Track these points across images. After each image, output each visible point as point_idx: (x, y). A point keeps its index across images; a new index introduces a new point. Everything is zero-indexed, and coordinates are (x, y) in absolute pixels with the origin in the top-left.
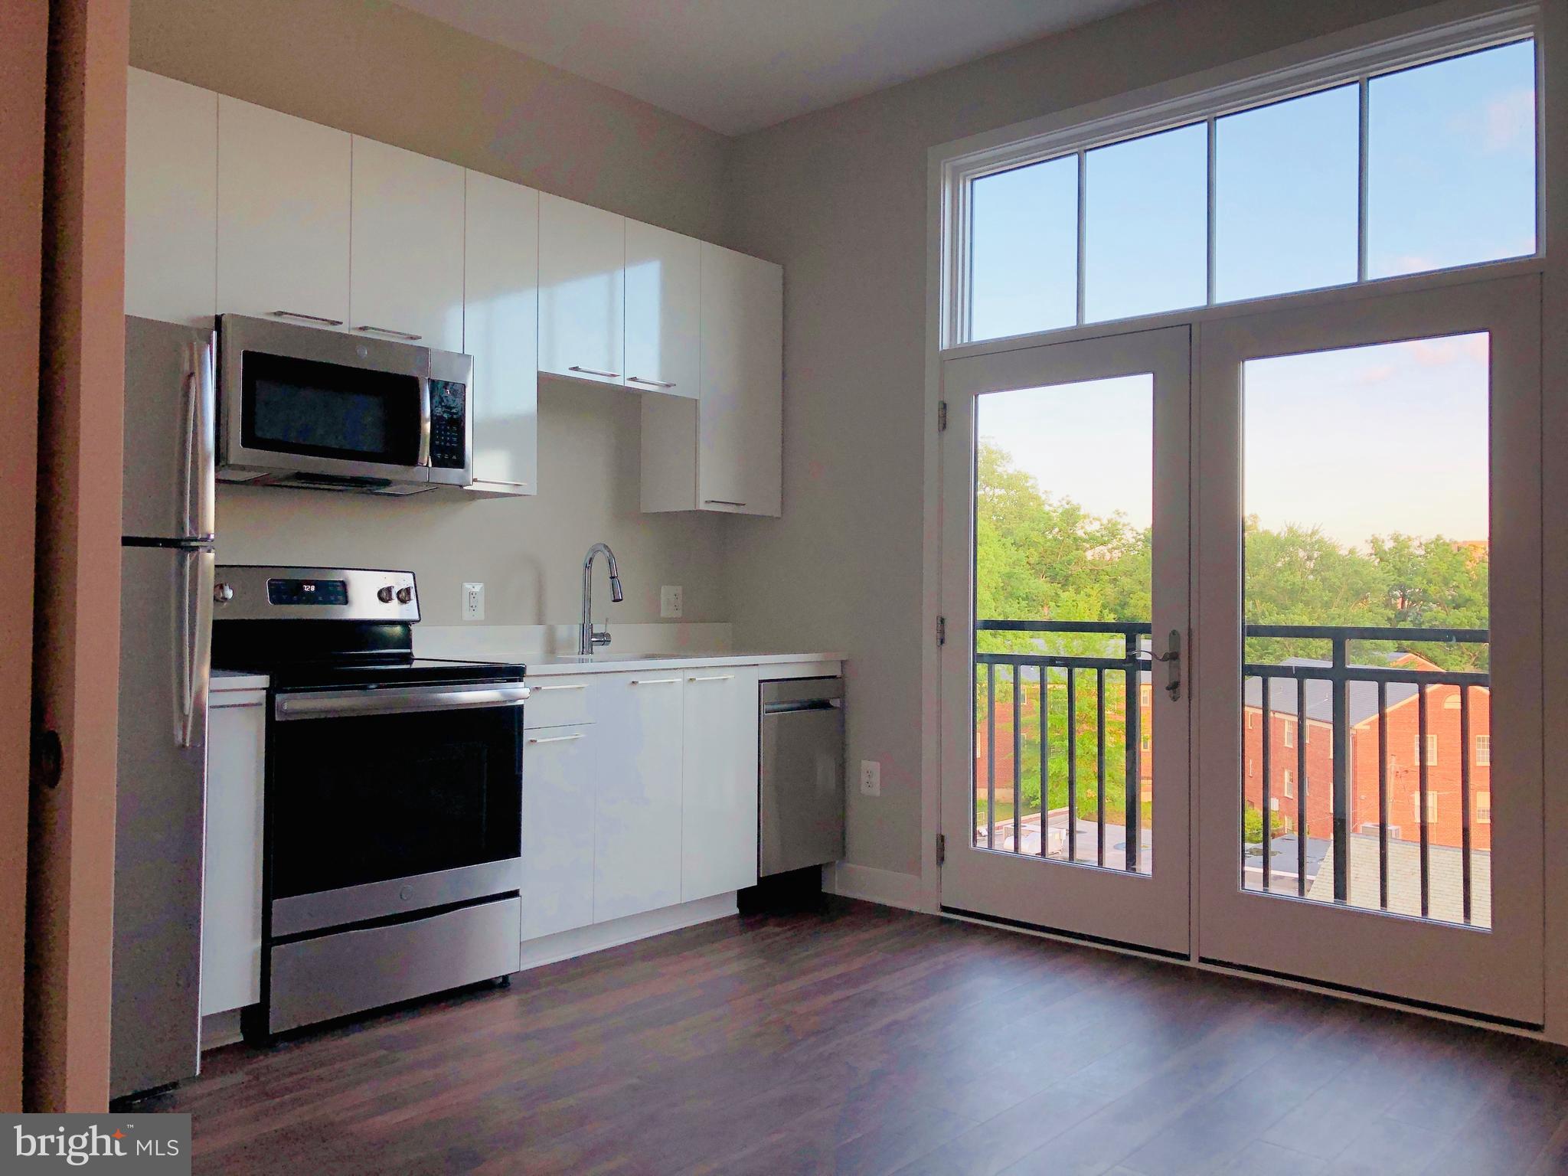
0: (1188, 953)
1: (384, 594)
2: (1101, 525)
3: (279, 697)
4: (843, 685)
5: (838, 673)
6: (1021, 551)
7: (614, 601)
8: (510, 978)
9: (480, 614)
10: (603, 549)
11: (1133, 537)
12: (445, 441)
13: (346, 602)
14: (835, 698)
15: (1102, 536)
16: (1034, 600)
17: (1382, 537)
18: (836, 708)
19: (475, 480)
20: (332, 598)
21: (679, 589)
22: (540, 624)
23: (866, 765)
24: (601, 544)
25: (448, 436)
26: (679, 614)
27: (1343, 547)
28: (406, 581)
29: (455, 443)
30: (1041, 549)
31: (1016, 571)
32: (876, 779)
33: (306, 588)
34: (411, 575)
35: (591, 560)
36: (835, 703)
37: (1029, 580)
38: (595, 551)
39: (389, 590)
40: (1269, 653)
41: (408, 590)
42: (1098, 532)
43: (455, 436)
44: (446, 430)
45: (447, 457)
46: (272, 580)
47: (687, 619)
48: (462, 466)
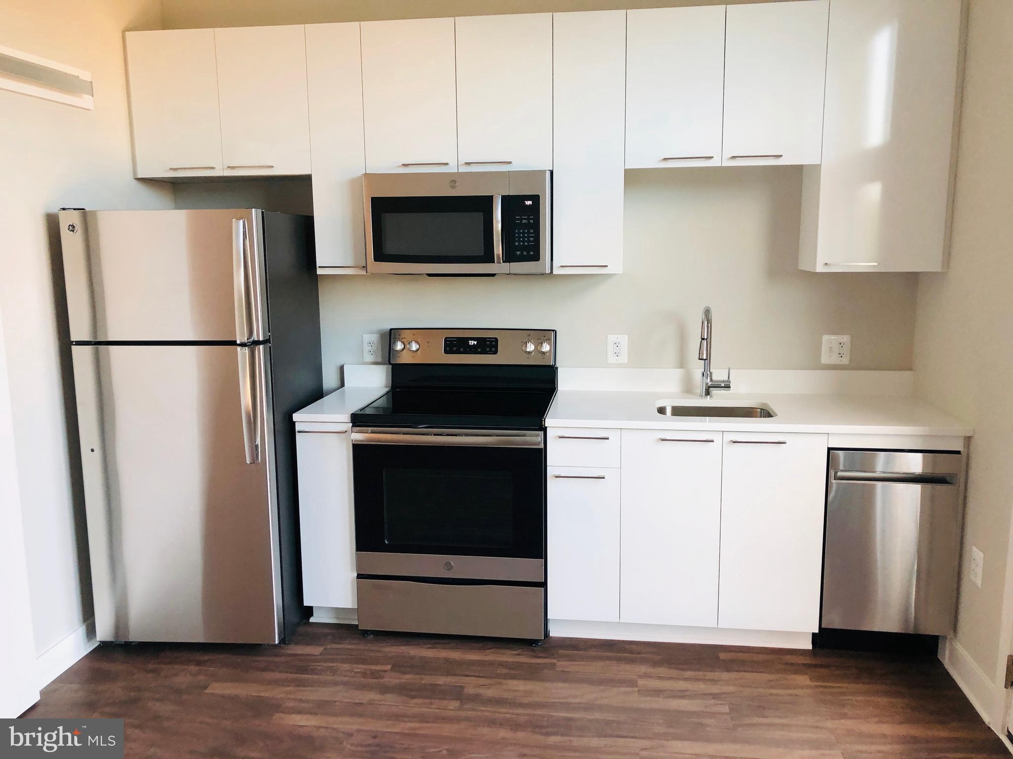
4: (966, 464)
5: (962, 448)
7: (700, 359)
9: (624, 358)
12: (524, 241)
13: (496, 352)
18: (961, 482)
20: (488, 349)
21: (846, 339)
22: (680, 368)
23: (975, 552)
25: (524, 235)
26: (844, 361)
28: (546, 336)
29: (532, 242)
33: (472, 343)
36: (960, 479)
43: (532, 237)
44: (524, 233)
45: (525, 253)
46: (446, 338)
47: (855, 365)
48: (538, 259)
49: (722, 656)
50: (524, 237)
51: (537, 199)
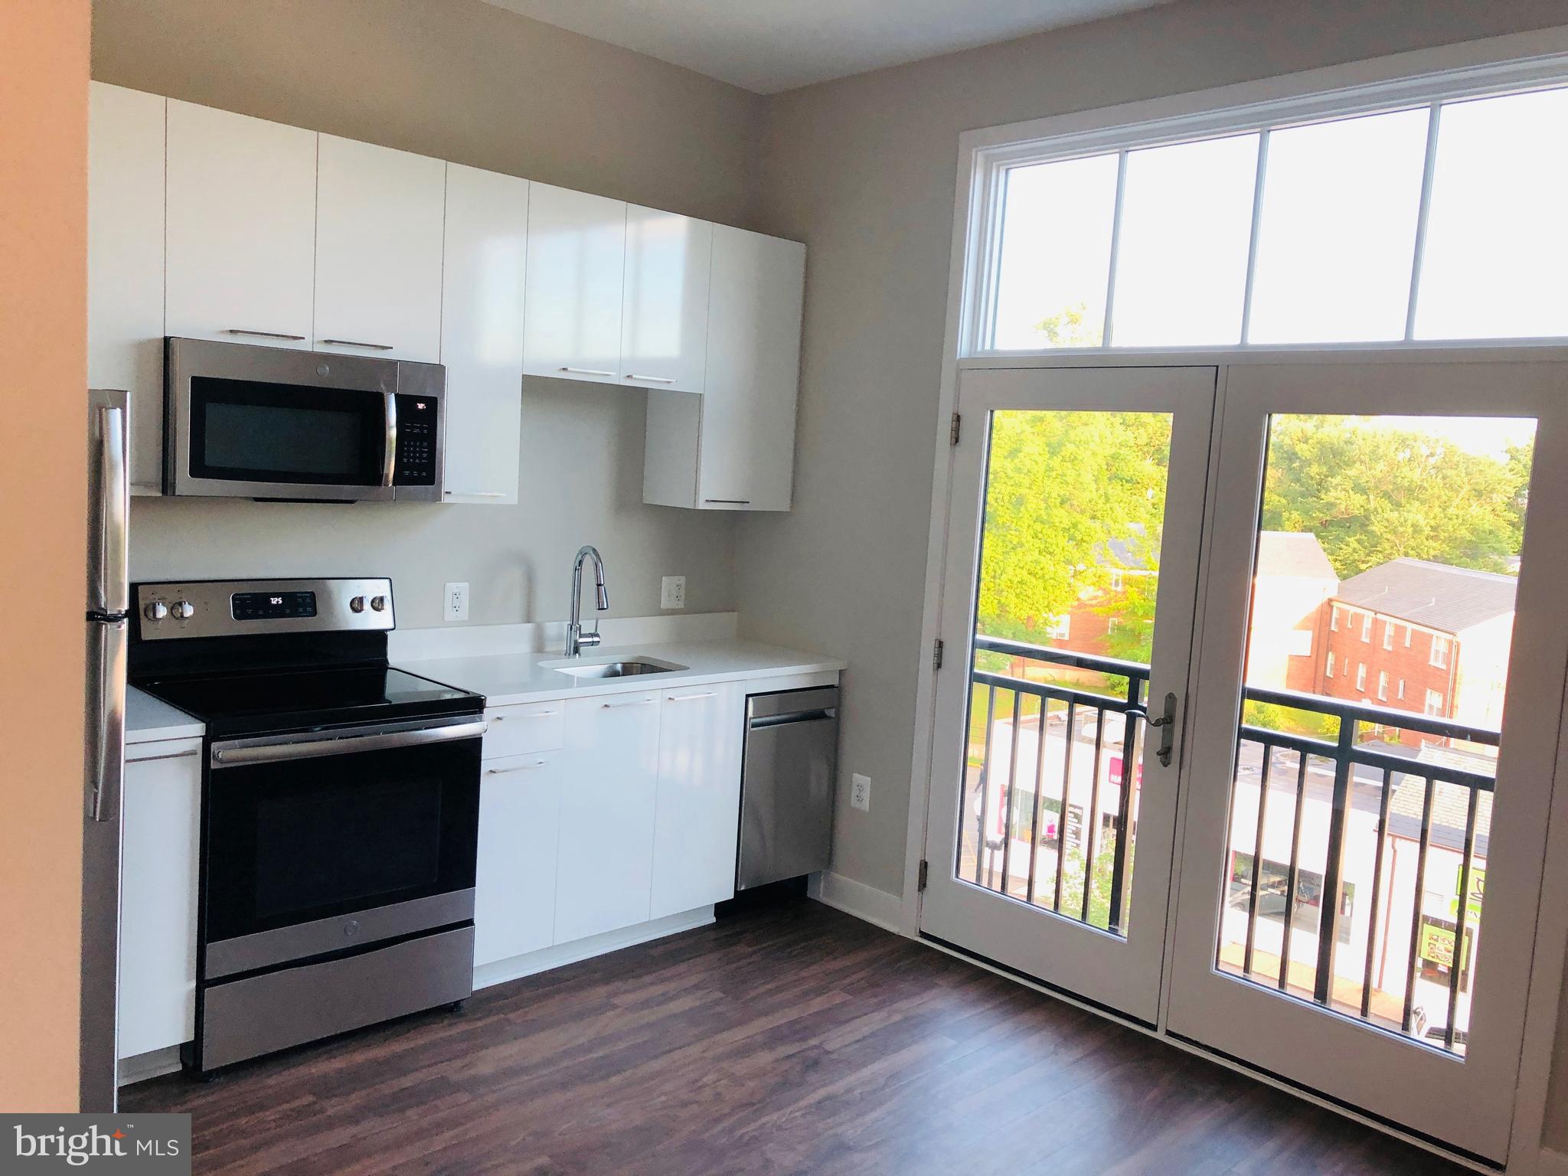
0: (1155, 1024)
1: (356, 605)
3: (214, 746)
4: (840, 696)
5: (836, 682)
6: (1129, 433)
7: (599, 609)
8: (463, 1004)
9: (464, 614)
10: (591, 552)
12: (414, 458)
13: (314, 613)
14: (829, 708)
16: (1139, 483)
18: (830, 717)
19: (448, 494)
20: (301, 610)
21: (682, 580)
22: (529, 622)
23: (859, 778)
24: (588, 546)
25: (415, 449)
26: (681, 605)
29: (425, 459)
30: (1150, 431)
31: (1122, 452)
32: (866, 795)
33: (274, 601)
34: (387, 581)
35: (580, 563)
36: (831, 713)
37: (1135, 462)
38: (583, 554)
39: (362, 597)
40: (1378, 551)
41: (382, 599)
43: (426, 452)
44: (415, 446)
45: (415, 474)
46: (236, 594)
47: (690, 609)
48: (432, 482)
49: (655, 952)
50: (415, 452)
51: (433, 404)
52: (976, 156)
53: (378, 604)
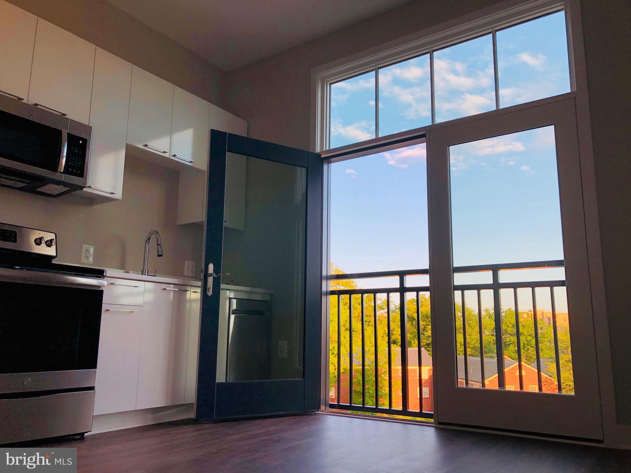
1: (38, 241)
2: (382, 301)
7: (158, 256)
9: (91, 261)
10: (156, 234)
11: (395, 308)
12: (75, 164)
13: (15, 242)
14: (266, 311)
15: (383, 306)
17: (489, 308)
18: (267, 316)
19: (89, 187)
21: (194, 263)
23: (280, 343)
25: (75, 159)
27: (475, 311)
28: (52, 236)
32: (285, 349)
34: (54, 235)
35: (150, 238)
36: (266, 313)
38: (151, 234)
39: (41, 239)
41: (51, 241)
42: (381, 304)
43: (80, 163)
45: (74, 171)
48: (82, 176)
50: (75, 161)
51: (85, 141)
52: (318, 77)
53: (49, 244)
